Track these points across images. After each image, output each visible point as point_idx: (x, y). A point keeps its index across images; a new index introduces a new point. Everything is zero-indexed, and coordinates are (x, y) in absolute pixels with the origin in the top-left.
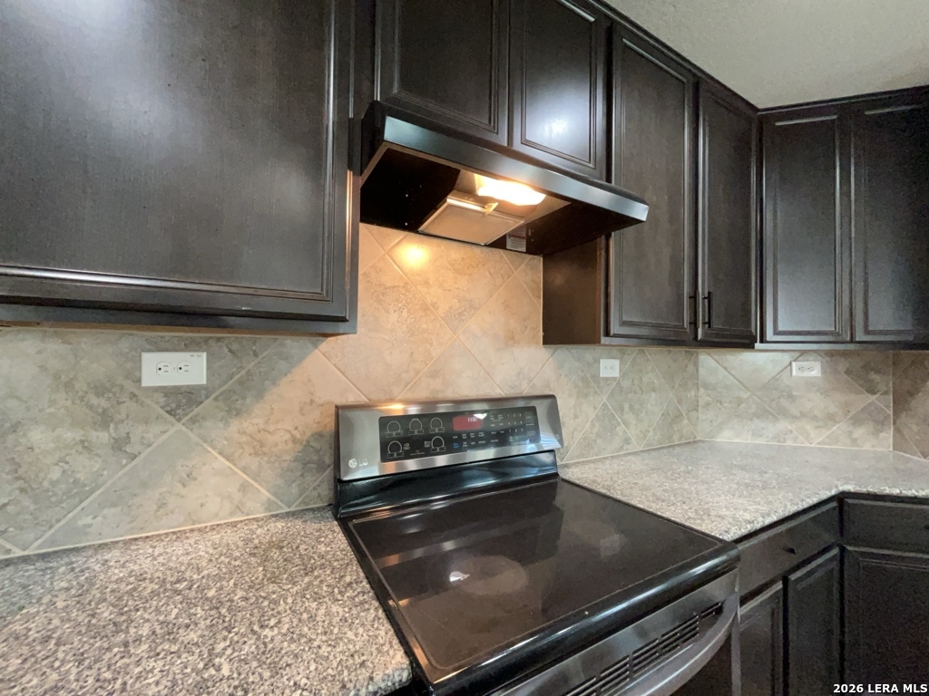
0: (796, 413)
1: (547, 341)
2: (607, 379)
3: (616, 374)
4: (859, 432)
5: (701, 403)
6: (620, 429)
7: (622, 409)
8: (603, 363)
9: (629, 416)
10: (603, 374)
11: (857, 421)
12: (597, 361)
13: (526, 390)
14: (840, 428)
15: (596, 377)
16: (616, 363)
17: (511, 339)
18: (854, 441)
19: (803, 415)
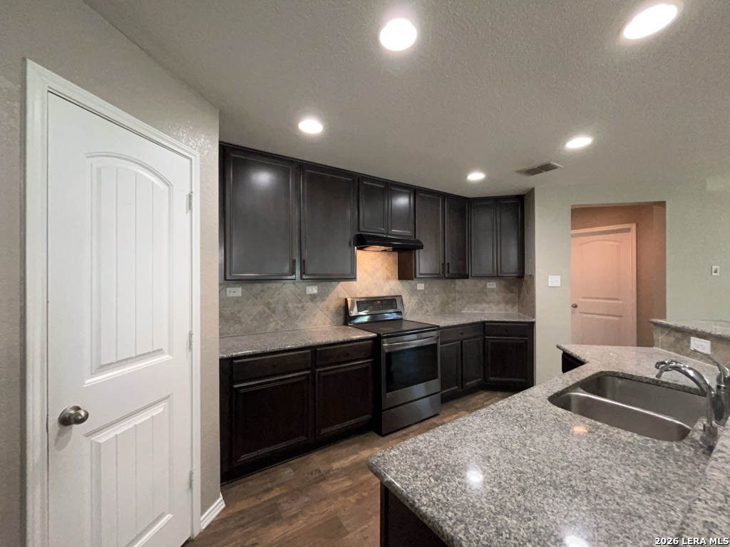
0: (488, 301)
1: (399, 279)
2: (419, 290)
3: (423, 288)
4: (508, 307)
5: (457, 298)
6: (425, 307)
7: (425, 300)
8: (418, 285)
9: (428, 303)
10: (418, 288)
11: (507, 303)
12: (416, 284)
13: (393, 294)
14: (502, 306)
15: (416, 289)
16: (423, 285)
17: (388, 278)
18: (506, 310)
19: (491, 301)
